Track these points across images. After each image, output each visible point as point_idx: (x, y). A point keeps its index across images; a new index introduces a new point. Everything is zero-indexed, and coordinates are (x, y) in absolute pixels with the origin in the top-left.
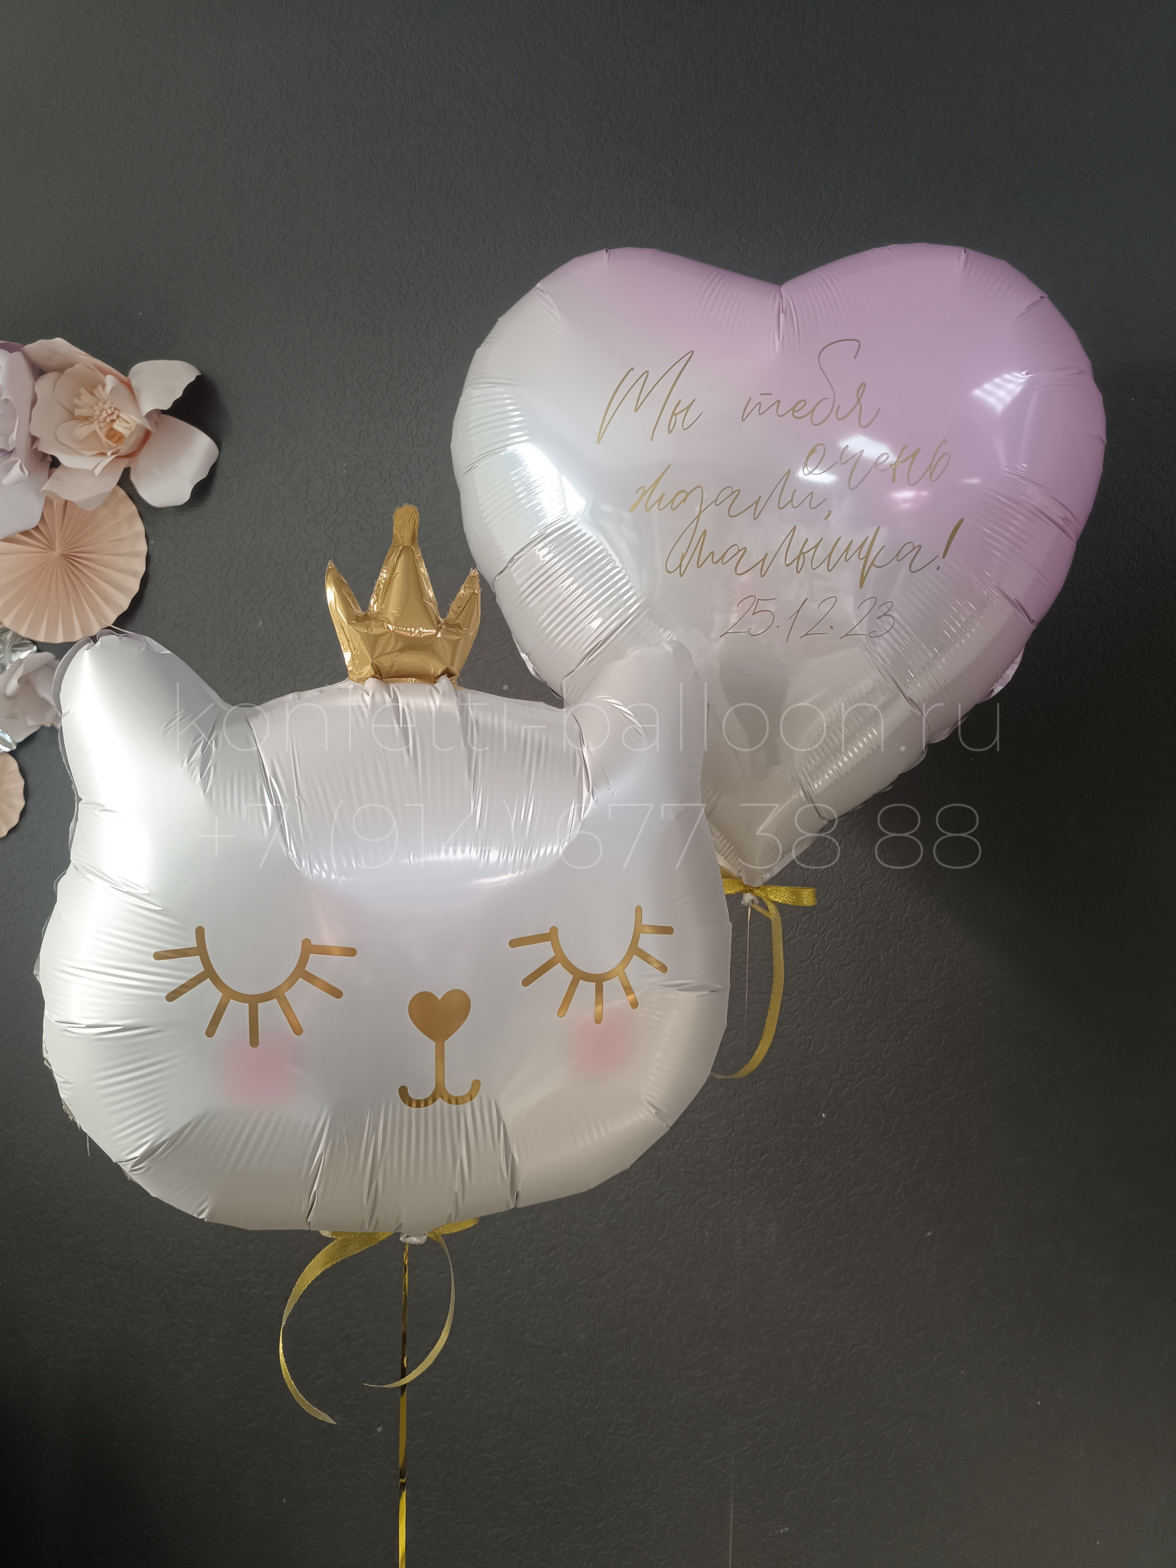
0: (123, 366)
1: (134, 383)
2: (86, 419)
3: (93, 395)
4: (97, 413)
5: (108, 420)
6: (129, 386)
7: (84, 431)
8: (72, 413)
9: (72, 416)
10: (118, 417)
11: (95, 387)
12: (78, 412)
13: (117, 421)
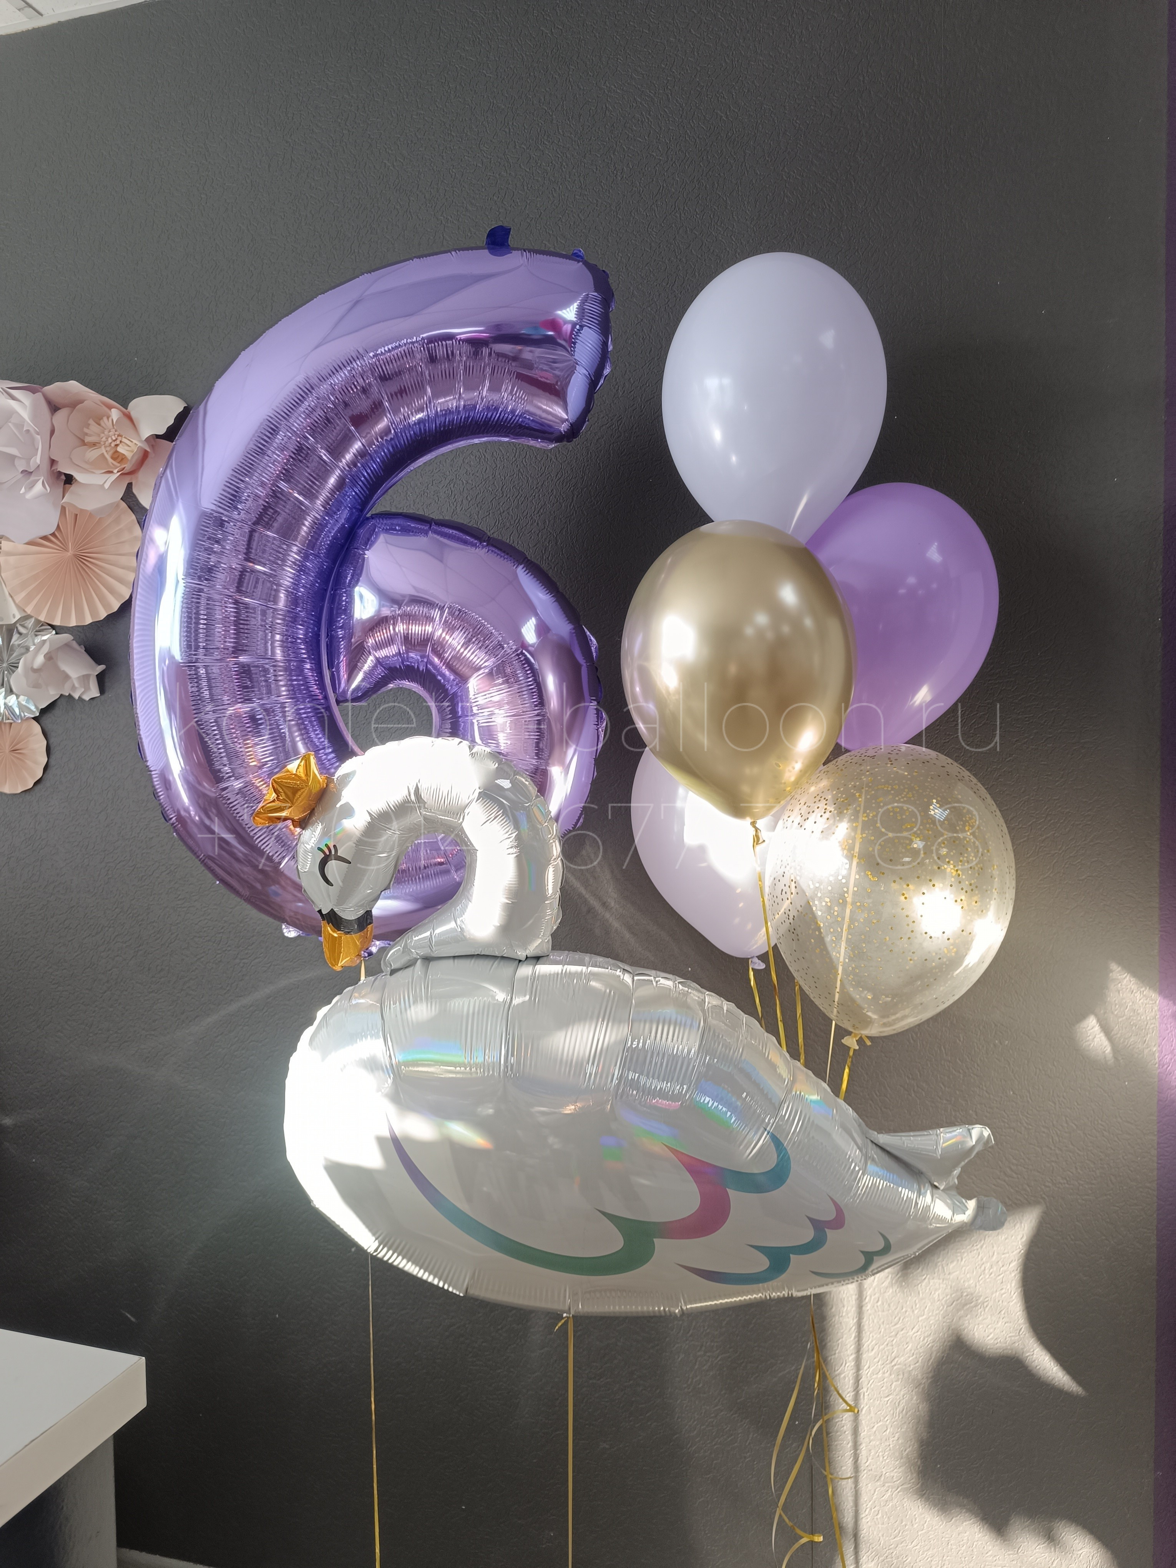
0: (124, 402)
1: (134, 414)
2: (94, 444)
3: (99, 425)
4: (104, 439)
5: (113, 445)
6: (129, 417)
7: (92, 454)
8: (83, 441)
9: (83, 443)
10: (121, 442)
11: (101, 419)
12: (88, 439)
13: (120, 445)
